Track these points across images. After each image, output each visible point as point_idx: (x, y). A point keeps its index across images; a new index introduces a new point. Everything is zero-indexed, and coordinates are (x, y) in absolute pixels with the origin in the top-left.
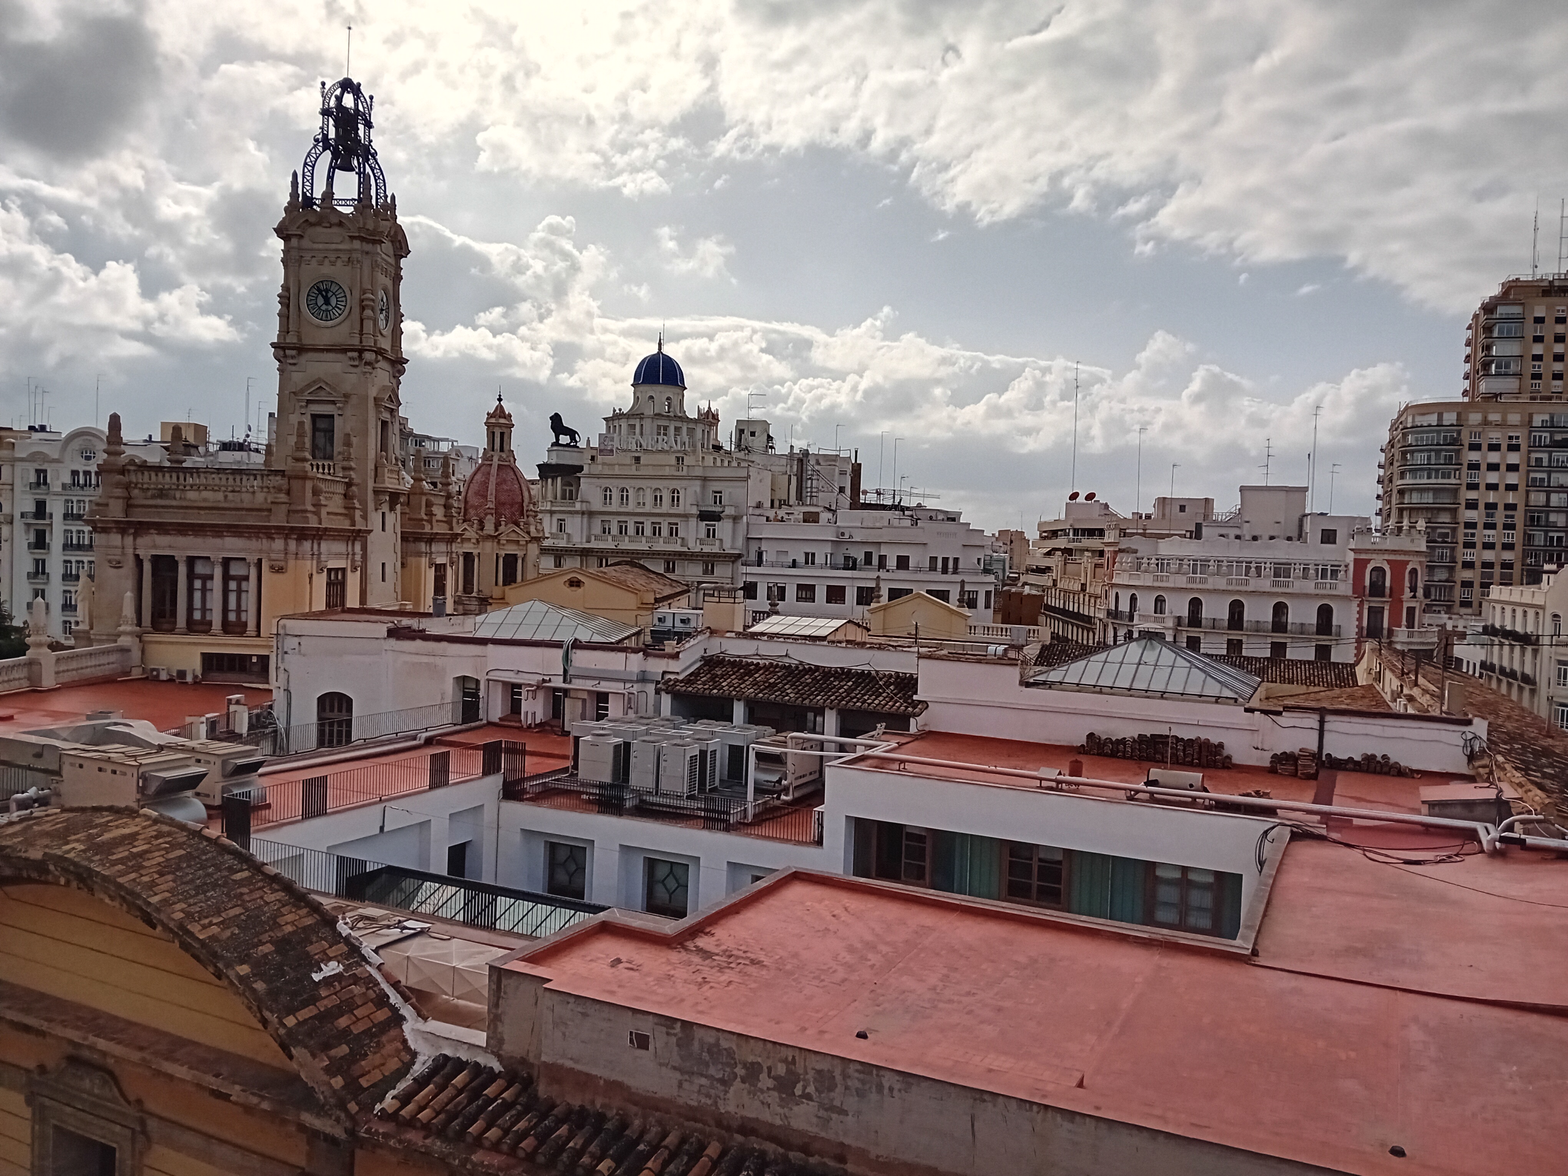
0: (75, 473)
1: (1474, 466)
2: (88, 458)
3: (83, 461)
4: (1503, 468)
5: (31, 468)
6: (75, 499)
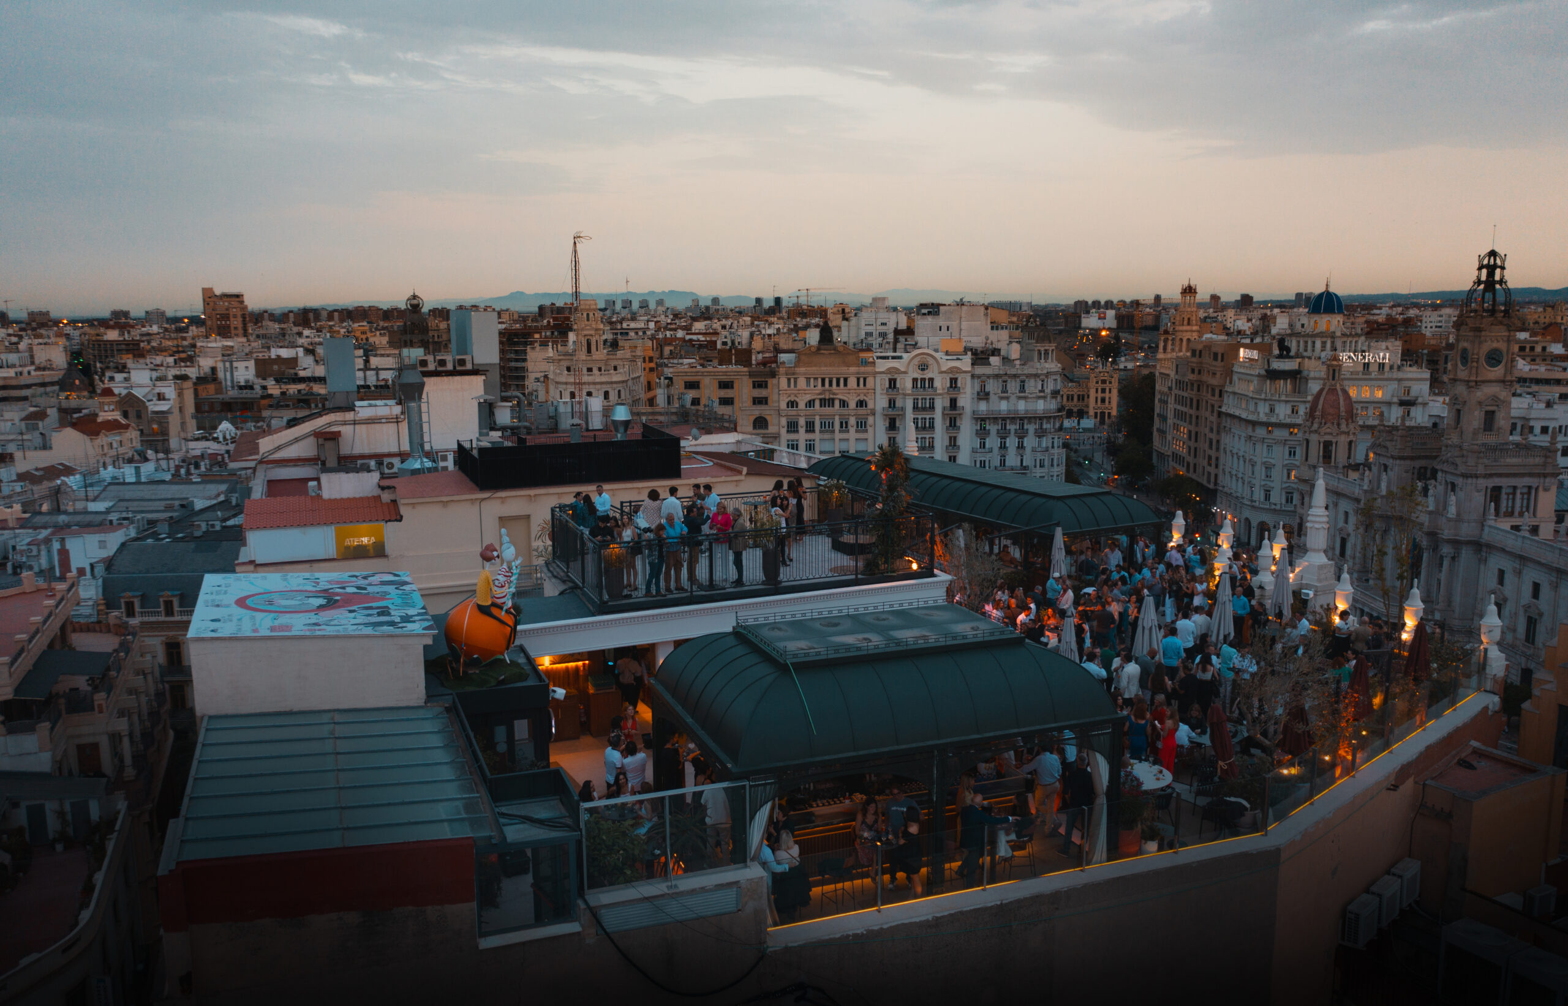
0: (915, 380)
2: (923, 370)
3: (920, 371)
5: (886, 378)
6: (920, 397)
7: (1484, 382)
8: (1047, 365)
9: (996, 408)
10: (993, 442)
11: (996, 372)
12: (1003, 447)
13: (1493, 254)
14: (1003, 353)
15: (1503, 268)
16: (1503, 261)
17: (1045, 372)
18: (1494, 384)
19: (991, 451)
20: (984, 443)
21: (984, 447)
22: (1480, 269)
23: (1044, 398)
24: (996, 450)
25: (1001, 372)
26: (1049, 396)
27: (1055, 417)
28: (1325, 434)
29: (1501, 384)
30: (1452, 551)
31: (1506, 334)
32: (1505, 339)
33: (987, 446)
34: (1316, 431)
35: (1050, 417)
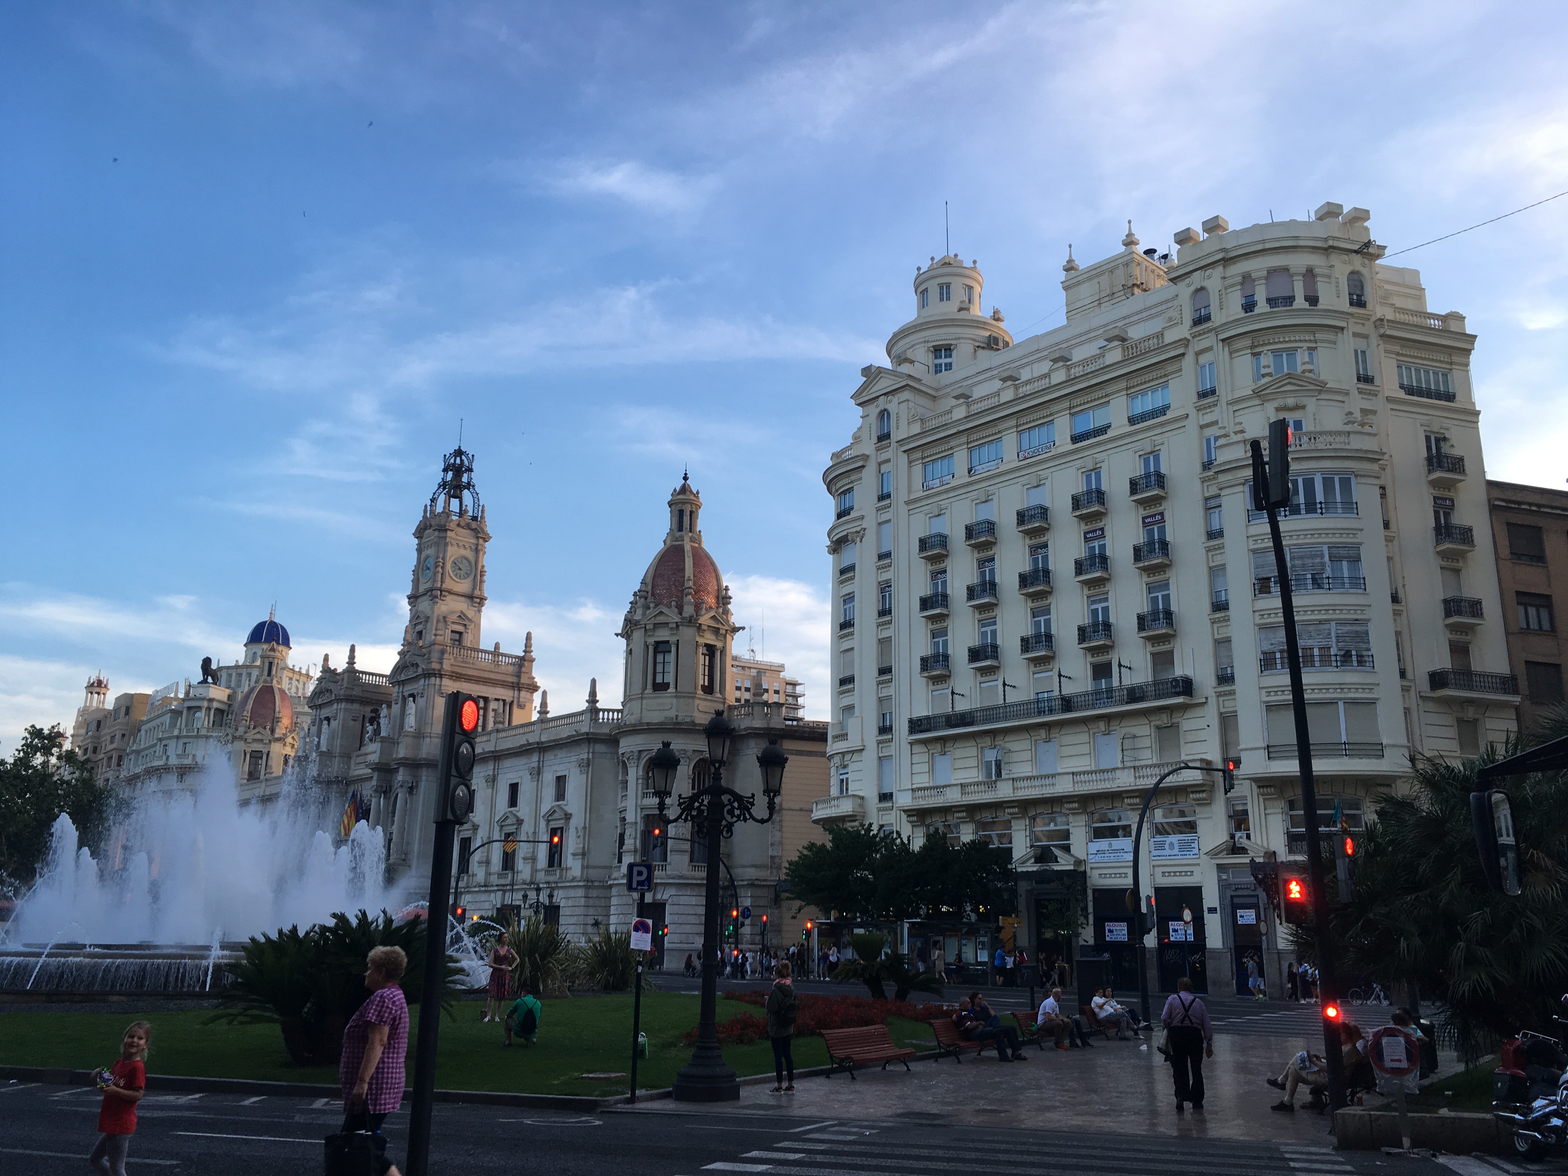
7: (450, 592)
13: (459, 453)
15: (470, 470)
16: (471, 462)
18: (463, 599)
22: (445, 470)
28: (254, 740)
29: (468, 601)
30: (409, 778)
31: (474, 541)
32: (473, 547)
34: (240, 738)
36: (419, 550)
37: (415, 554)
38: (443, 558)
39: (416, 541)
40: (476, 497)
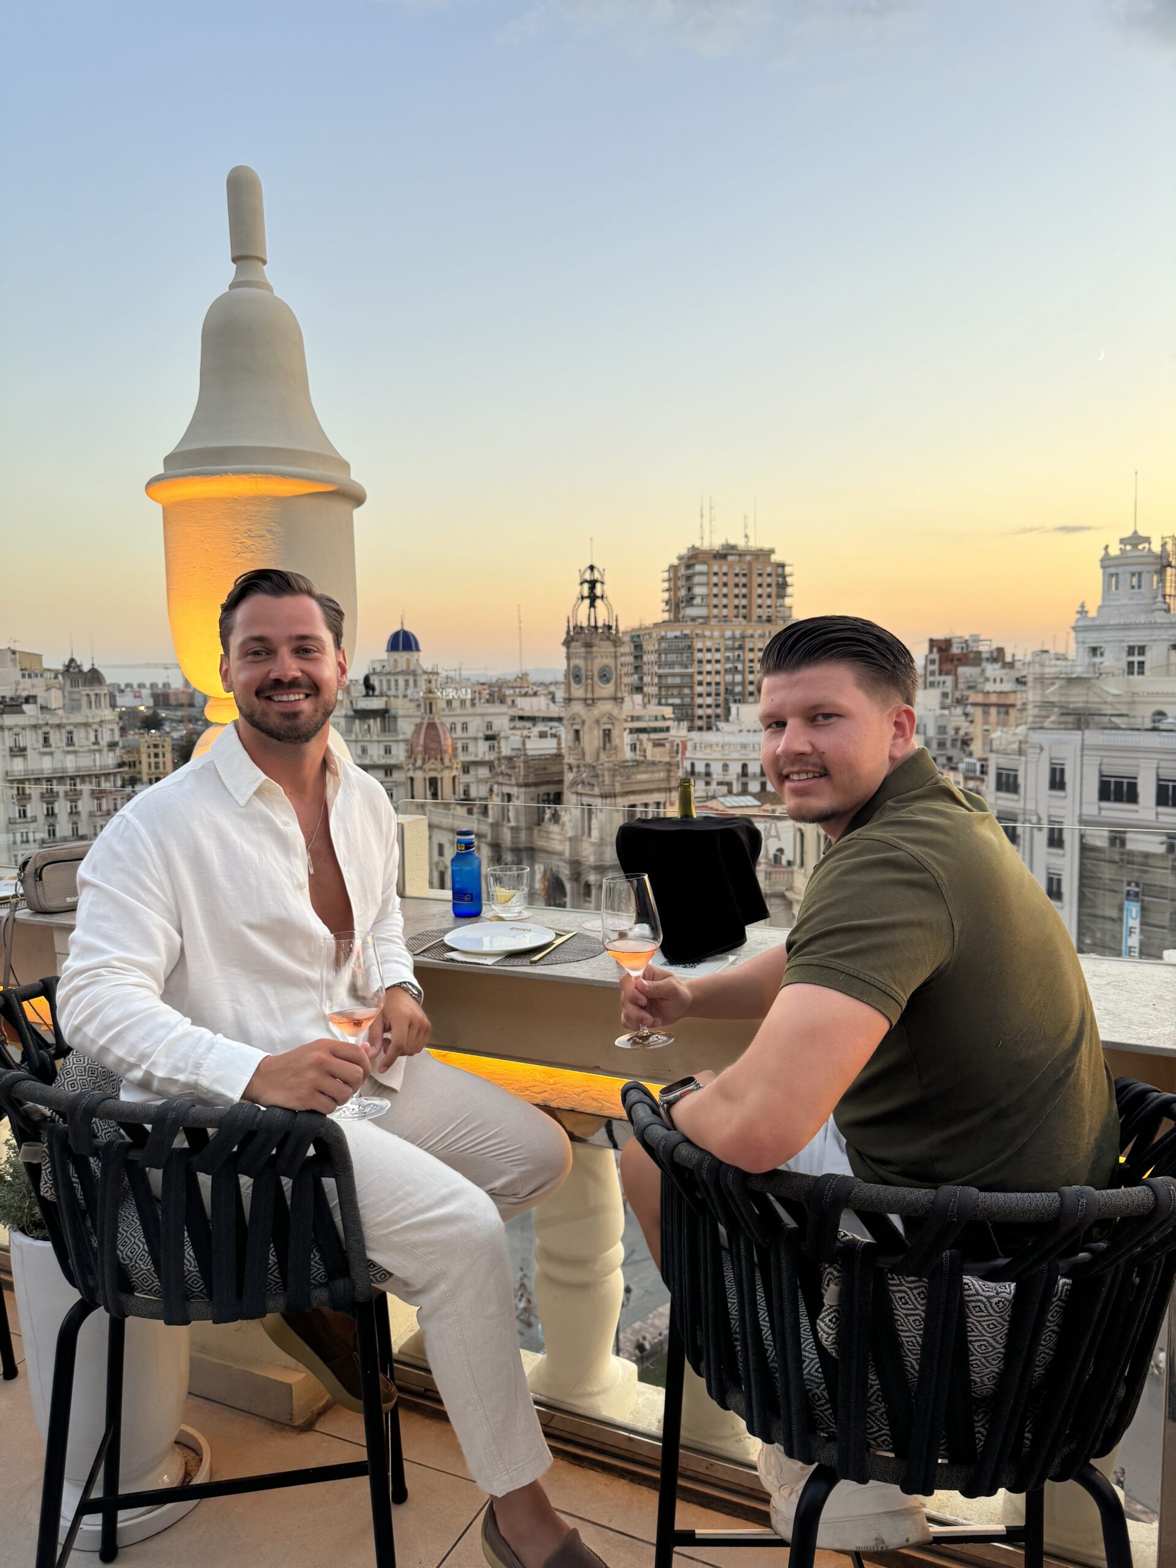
1: (700, 662)
4: (713, 662)
7: (600, 699)
8: (99, 712)
9: (38, 767)
10: (37, 808)
11: (33, 722)
12: (51, 814)
13: (592, 568)
14: (40, 701)
15: (603, 583)
16: (602, 576)
17: (97, 720)
18: (608, 702)
19: (34, 819)
20: (24, 811)
21: (25, 816)
22: (582, 584)
23: (100, 751)
24: (41, 819)
25: (41, 722)
26: (105, 749)
27: (115, 774)
28: (431, 770)
29: (612, 702)
31: (613, 650)
32: (613, 655)
33: (29, 814)
34: (420, 768)
35: (109, 774)
36: (568, 658)
37: (565, 662)
38: (592, 671)
39: (564, 650)
40: (609, 608)
